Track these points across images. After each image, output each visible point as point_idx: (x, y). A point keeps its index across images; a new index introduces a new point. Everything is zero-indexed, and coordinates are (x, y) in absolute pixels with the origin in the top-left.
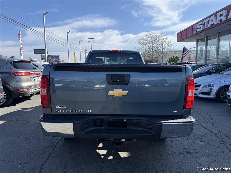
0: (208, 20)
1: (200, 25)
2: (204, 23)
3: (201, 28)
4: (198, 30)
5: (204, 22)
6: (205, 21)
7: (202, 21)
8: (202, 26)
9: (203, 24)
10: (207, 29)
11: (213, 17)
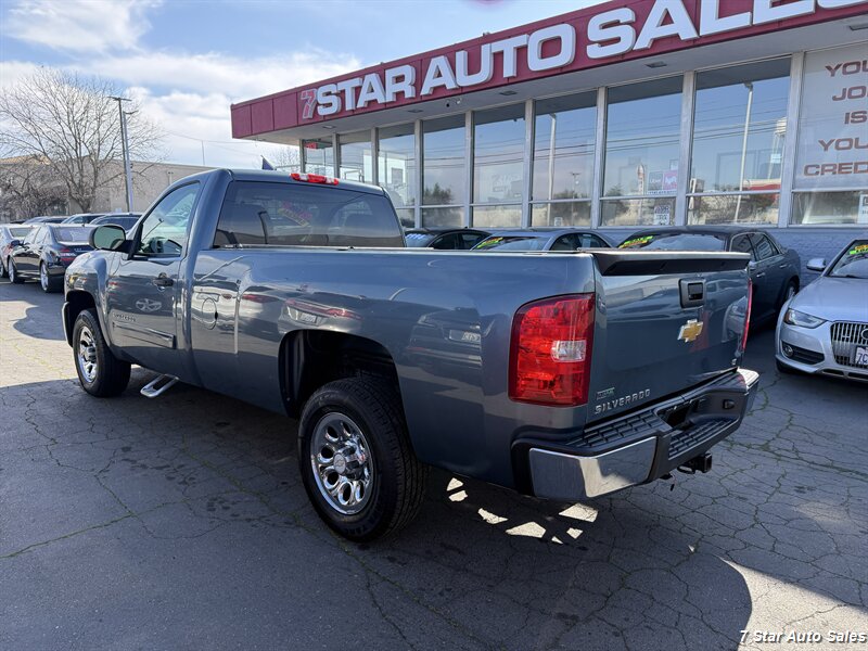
0: (358, 85)
1: (329, 94)
2: (343, 92)
3: (330, 105)
4: (322, 111)
5: (342, 86)
6: (348, 86)
7: (335, 81)
8: (335, 100)
9: (337, 94)
10: (354, 112)
11: (373, 79)
